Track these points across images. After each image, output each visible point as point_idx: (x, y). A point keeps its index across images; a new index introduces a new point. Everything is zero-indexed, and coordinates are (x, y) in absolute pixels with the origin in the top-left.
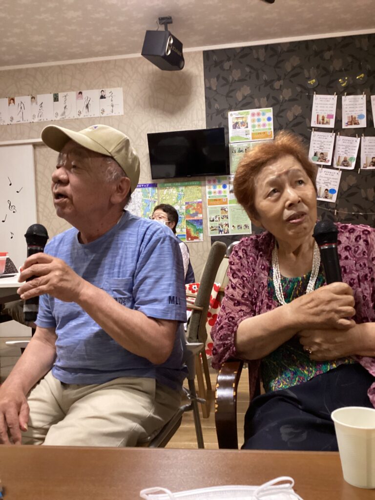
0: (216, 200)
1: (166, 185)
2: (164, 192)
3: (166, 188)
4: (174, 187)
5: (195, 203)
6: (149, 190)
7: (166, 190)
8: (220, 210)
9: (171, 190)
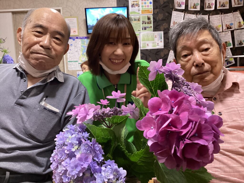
6: (85, 40)
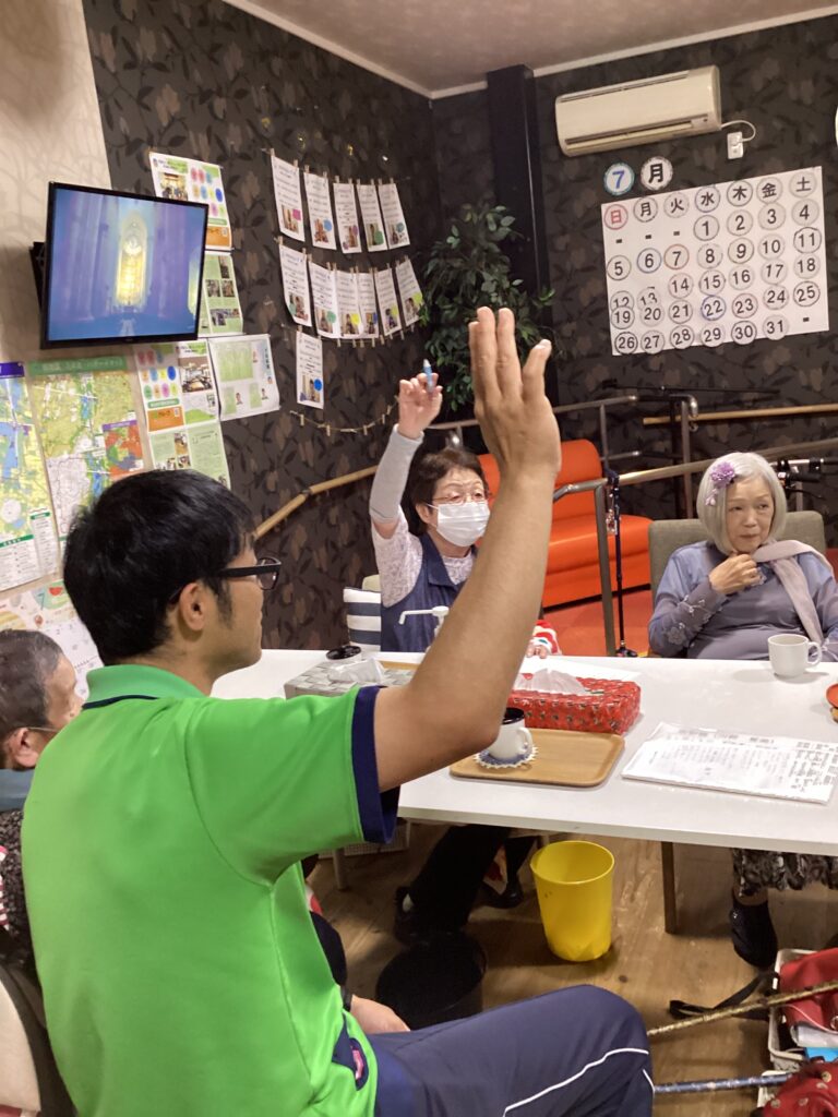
0: (161, 414)
1: (46, 367)
2: (43, 393)
3: (48, 380)
4: (67, 376)
5: (124, 425)
7: (49, 388)
8: (173, 443)
9: (63, 384)
